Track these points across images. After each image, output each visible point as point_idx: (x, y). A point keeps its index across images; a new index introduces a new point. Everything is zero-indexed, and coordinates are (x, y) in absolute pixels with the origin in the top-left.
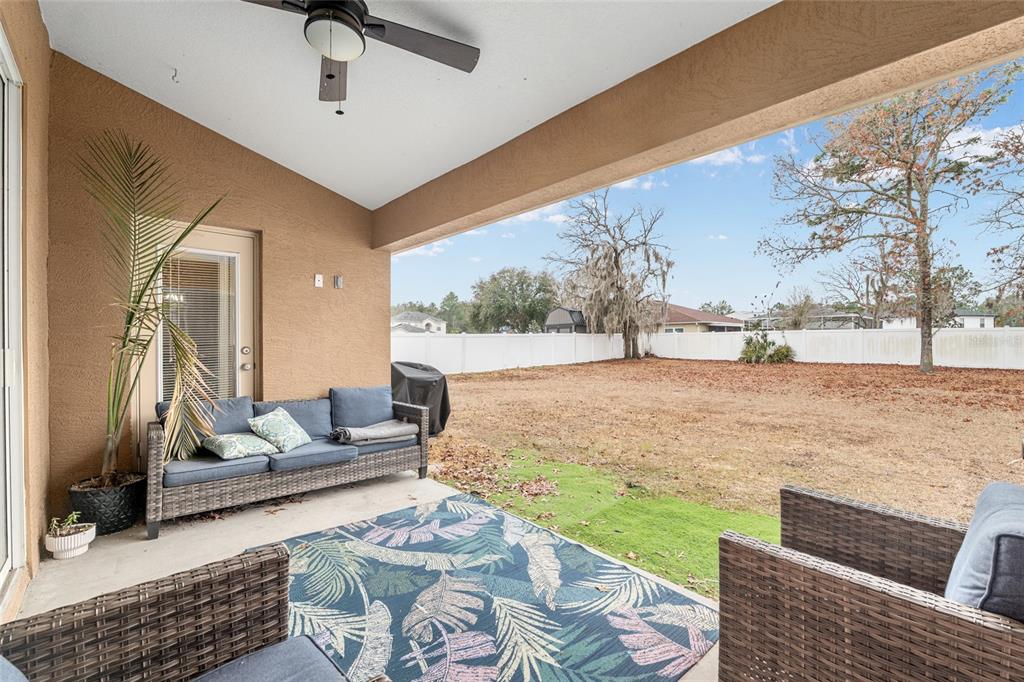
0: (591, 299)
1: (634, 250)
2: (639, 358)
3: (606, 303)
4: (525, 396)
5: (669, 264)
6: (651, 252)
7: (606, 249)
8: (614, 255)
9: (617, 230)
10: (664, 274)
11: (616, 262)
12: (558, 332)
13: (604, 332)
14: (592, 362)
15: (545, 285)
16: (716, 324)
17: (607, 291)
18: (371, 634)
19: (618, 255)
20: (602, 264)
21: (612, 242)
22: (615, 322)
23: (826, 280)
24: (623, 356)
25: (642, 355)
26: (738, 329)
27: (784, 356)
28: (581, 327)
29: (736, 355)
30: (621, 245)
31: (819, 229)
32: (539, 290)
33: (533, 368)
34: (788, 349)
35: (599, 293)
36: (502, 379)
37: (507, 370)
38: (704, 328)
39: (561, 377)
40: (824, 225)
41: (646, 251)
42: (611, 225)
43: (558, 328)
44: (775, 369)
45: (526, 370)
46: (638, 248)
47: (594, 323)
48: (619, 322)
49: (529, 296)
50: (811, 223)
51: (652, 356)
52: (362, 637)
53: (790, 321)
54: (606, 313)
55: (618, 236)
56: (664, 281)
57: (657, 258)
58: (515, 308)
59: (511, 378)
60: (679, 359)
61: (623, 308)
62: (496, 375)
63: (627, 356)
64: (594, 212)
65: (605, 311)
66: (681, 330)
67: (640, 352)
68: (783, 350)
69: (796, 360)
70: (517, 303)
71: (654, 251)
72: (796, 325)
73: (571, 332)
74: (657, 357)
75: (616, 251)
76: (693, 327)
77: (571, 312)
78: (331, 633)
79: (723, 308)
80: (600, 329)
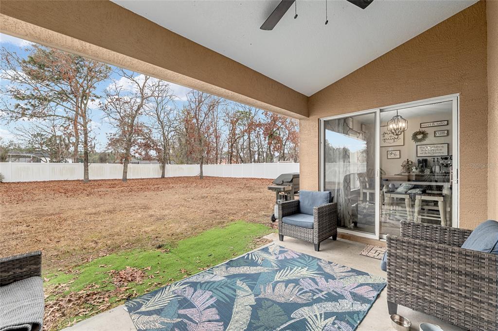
18: (316, 312)
31: (22, 104)
40: (26, 101)
50: (17, 98)
52: (321, 315)
69: (4, 181)
72: (3, 159)
78: (325, 326)
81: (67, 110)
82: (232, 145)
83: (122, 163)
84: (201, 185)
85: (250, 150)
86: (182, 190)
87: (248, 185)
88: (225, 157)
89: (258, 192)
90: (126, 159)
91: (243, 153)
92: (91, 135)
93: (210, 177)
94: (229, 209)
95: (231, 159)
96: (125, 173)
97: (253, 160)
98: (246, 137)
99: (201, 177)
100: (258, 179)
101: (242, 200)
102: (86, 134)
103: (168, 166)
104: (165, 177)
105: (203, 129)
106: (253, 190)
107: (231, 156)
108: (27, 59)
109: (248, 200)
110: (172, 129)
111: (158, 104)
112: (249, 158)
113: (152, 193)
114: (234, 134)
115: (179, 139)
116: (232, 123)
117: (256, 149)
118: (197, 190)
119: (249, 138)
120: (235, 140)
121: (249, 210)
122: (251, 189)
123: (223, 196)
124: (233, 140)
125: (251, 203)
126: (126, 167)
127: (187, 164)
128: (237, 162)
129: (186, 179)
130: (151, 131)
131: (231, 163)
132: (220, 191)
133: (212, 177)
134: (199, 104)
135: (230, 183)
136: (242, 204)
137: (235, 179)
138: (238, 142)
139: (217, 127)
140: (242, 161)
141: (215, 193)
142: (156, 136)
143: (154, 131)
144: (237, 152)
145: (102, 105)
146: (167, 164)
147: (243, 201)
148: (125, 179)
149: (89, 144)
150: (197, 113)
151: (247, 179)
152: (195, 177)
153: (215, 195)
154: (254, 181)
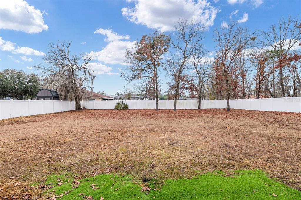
0: (62, 86)
1: (80, 70)
2: (81, 110)
3: (68, 88)
4: (34, 132)
5: (94, 77)
6: (87, 72)
7: (68, 67)
8: (72, 70)
9: (73, 61)
10: (92, 80)
11: (73, 73)
12: (44, 99)
13: (67, 100)
14: (62, 112)
15: (33, 79)
16: (105, 98)
17: (69, 84)
19: (73, 71)
20: (67, 73)
21: (71, 65)
22: (73, 96)
23: (135, 87)
24: (75, 109)
25: (82, 108)
26: (112, 100)
27: (126, 108)
28: (57, 97)
29: (113, 108)
30: (75, 67)
31: (134, 73)
32: (30, 82)
33: (31, 116)
34: (127, 105)
35: (65, 84)
36: (11, 123)
37: (14, 118)
38: (102, 99)
39: (50, 120)
40: (135, 72)
41: (85, 71)
42: (70, 58)
43: (44, 98)
44: (124, 111)
45: (26, 117)
46: (82, 69)
47: (63, 97)
48: (74, 96)
49: (24, 84)
50: (133, 71)
51: (86, 109)
53: (128, 98)
54: (68, 93)
55: (73, 63)
56: (92, 82)
57: (89, 74)
58: (15, 88)
59: (18, 122)
60: (95, 110)
61: (76, 91)
62: (6, 122)
63: (76, 109)
64: (63, 52)
65: (68, 92)
66: (95, 100)
67: (81, 107)
68: (126, 106)
69: (129, 108)
70: (16, 86)
71: (88, 71)
72: (129, 99)
73: (51, 100)
74: (88, 109)
75: (72, 69)
76: (98, 99)
77: (51, 91)
79: (103, 94)
80: (66, 99)
81: (149, 73)
82: (260, 82)
83: (174, 100)
84: (225, 116)
85: (282, 85)
86: (207, 120)
87: (279, 119)
88: (253, 93)
89: (294, 129)
90: (175, 97)
91: (274, 89)
92: (159, 85)
93: (237, 109)
94: (247, 147)
95: (259, 95)
96: (175, 105)
97: (286, 95)
98: (277, 74)
99: (228, 109)
100: (294, 114)
101: (268, 136)
102: (157, 84)
103: (203, 101)
104: (201, 108)
105: (229, 72)
106: (287, 126)
107: (259, 92)
108: (135, 52)
109: (277, 138)
110: (206, 76)
111: (195, 60)
112: (281, 93)
113: (185, 120)
114: (263, 72)
115: (212, 83)
116: (260, 62)
117: (291, 83)
118: (220, 120)
119: (281, 73)
120: (264, 77)
121: (277, 155)
122: (283, 124)
123: (244, 129)
124: (261, 77)
125: (283, 144)
126: (175, 102)
127: (218, 99)
128: (266, 97)
129: (215, 110)
130: (193, 79)
131: (259, 98)
132: (242, 123)
133: (239, 110)
134: (225, 52)
135: (256, 116)
136: (267, 142)
137: (263, 113)
138: (267, 79)
139: (244, 69)
140: (272, 96)
141: (236, 125)
142: (196, 82)
143: (194, 78)
144: (266, 88)
145: (164, 67)
146: (203, 100)
147: (269, 138)
148: (175, 109)
149: (158, 90)
150: (224, 60)
151: (278, 113)
152: (223, 110)
153: (236, 127)
154: (288, 115)
